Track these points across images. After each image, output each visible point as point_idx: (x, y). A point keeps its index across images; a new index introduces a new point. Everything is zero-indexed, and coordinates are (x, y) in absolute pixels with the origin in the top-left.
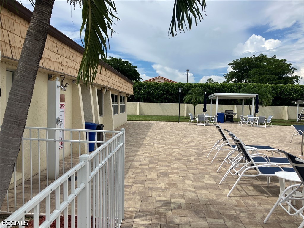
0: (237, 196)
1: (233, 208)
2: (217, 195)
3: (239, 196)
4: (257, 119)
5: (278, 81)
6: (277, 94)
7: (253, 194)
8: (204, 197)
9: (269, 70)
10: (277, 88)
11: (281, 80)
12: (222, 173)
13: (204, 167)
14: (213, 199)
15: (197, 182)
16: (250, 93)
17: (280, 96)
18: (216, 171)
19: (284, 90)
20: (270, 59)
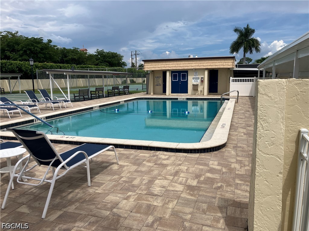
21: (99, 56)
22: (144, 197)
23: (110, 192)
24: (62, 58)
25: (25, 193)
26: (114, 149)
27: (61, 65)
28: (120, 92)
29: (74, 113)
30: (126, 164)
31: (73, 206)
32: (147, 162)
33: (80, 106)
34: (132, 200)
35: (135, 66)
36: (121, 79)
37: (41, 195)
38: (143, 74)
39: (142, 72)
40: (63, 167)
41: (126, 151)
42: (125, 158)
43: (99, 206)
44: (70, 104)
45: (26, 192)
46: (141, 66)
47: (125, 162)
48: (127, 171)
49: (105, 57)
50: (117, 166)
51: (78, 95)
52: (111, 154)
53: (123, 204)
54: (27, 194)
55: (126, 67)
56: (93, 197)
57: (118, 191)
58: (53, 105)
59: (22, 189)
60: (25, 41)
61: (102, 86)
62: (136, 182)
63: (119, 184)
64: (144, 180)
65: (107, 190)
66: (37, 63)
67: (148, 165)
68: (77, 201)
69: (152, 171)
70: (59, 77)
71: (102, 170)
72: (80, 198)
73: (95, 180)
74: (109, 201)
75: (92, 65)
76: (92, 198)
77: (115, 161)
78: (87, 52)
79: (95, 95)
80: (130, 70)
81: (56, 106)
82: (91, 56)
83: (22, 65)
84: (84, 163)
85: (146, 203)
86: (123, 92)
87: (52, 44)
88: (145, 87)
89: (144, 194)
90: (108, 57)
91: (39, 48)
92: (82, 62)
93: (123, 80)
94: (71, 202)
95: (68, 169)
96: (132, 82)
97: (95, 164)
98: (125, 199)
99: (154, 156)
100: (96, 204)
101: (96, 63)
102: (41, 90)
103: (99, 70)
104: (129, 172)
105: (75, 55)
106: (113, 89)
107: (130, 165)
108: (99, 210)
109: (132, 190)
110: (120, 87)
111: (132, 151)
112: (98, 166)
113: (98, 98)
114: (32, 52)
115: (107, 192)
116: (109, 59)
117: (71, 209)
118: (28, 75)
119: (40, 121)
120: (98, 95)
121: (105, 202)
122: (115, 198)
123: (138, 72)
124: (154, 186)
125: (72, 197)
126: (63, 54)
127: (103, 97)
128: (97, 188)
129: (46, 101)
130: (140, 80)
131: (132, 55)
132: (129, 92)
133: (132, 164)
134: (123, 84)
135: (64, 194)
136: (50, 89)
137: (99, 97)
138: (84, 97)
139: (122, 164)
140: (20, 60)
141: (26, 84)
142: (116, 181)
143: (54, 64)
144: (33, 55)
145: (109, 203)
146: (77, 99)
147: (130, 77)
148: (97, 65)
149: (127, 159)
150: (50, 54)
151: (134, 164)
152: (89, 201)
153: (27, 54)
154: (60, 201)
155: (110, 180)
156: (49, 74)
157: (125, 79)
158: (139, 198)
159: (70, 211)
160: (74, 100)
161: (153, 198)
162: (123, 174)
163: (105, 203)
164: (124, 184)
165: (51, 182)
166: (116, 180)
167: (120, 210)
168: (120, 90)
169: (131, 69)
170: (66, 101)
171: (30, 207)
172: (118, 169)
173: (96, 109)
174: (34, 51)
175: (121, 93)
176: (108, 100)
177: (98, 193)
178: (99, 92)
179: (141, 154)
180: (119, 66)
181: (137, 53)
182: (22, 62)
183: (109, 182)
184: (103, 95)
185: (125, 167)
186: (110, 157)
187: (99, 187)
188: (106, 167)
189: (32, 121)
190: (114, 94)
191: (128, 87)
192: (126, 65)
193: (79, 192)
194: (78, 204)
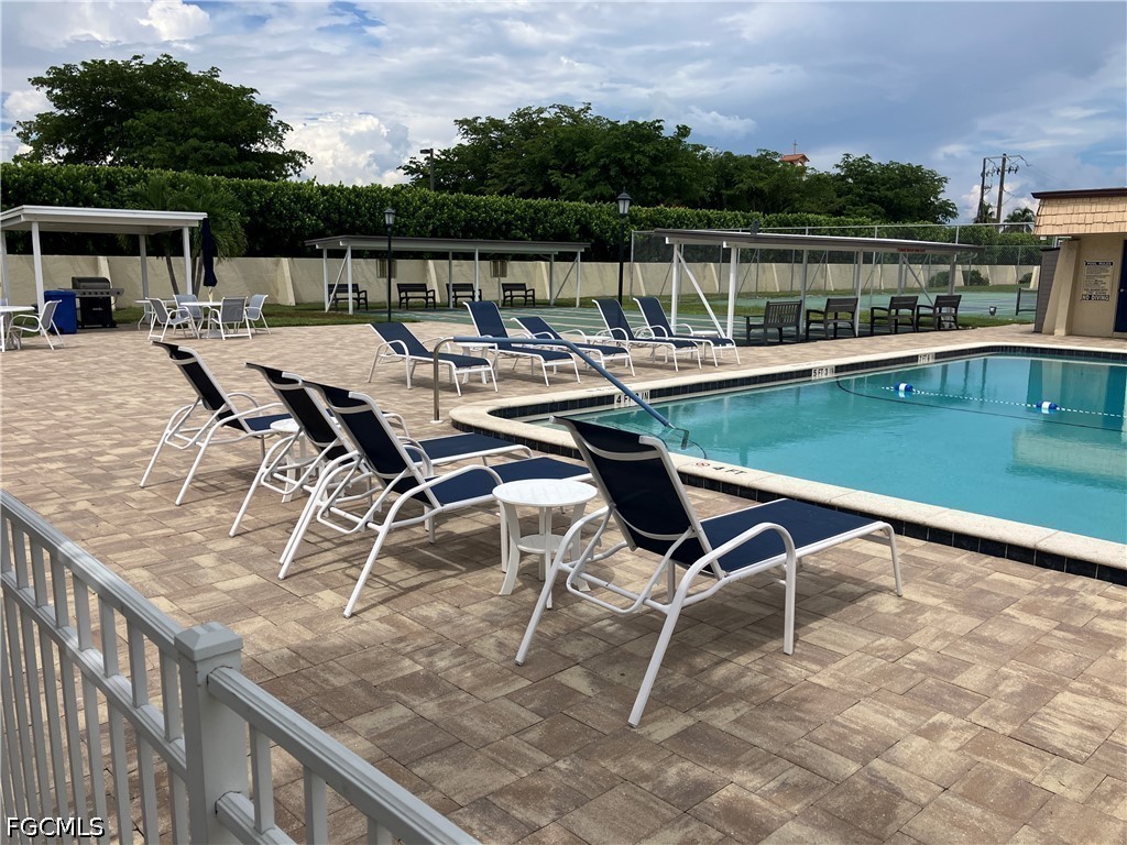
0: (374, 606)
1: (395, 650)
2: (307, 623)
3: (381, 603)
4: (218, 308)
5: (239, 168)
6: (250, 213)
7: (414, 582)
8: (266, 646)
9: (202, 122)
10: (249, 194)
11: (250, 164)
12: (251, 536)
13: (162, 528)
14: (306, 641)
15: (187, 596)
16: (164, 210)
17: (260, 220)
18: (224, 534)
19: (271, 199)
20: (199, 80)
21: (850, 180)
22: (1003, 746)
23: (864, 693)
24: (717, 188)
25: (583, 630)
26: (889, 535)
27: (712, 213)
28: (922, 319)
29: (743, 385)
30: (931, 601)
31: (729, 709)
32: (1022, 610)
33: (764, 362)
34: (948, 743)
35: (994, 217)
36: (926, 266)
37: (626, 647)
38: (1027, 251)
39: (1022, 243)
40: (708, 568)
41: (934, 549)
42: (930, 579)
43: (820, 734)
44: (730, 352)
45: (586, 625)
46: (1022, 217)
47: (926, 592)
48: (933, 630)
49: (872, 184)
50: (894, 600)
51: (761, 321)
52: (873, 554)
53: (913, 749)
54: (588, 634)
55: (953, 223)
56: (800, 695)
57: (893, 697)
58: (675, 352)
59: (575, 612)
60: (608, 135)
61: (853, 292)
62: (971, 679)
63: (902, 670)
64: (1006, 678)
65: (851, 683)
66: (636, 208)
67: (1027, 622)
68: (741, 695)
69: (1046, 650)
70: (699, 255)
71: (837, 608)
72: (754, 690)
73: (808, 638)
74: (857, 724)
75: (819, 214)
76: (796, 699)
77: (889, 581)
78: (806, 164)
79: (821, 327)
80: (969, 234)
81: (685, 357)
82: (820, 181)
83: (590, 214)
84: (778, 567)
85: (1010, 773)
86: (931, 319)
87: (688, 140)
88: (1030, 302)
89: (1004, 734)
90: (883, 185)
91: (648, 157)
92: (784, 202)
93: (934, 273)
94: (722, 696)
95: (724, 580)
96: (972, 282)
97: (812, 580)
98: (920, 733)
99: (1056, 592)
100: (810, 722)
101: (835, 207)
102: (642, 300)
103: (843, 232)
104: (944, 635)
105: (762, 179)
106: (892, 306)
107: (949, 609)
108: (820, 748)
109: (953, 707)
110: (922, 300)
111: (961, 557)
112: (824, 588)
113: (832, 339)
114: (624, 170)
115: (850, 688)
116: (888, 189)
117: (722, 718)
118: (607, 248)
119: (633, 403)
120: (831, 326)
121: (844, 727)
122: (880, 719)
123: (1005, 242)
124: (1049, 715)
125: (727, 679)
126: (722, 177)
127: (850, 333)
128: (814, 667)
129: (654, 337)
130: (1009, 274)
131: (983, 175)
132: (955, 322)
133: (956, 606)
134: (934, 289)
135: (700, 662)
136: (671, 296)
137: (835, 334)
138: (780, 330)
139: (914, 596)
140: (587, 200)
141: (598, 278)
142: (890, 656)
143: (689, 211)
144: (626, 181)
145: (858, 733)
146: (757, 335)
147: (968, 263)
148: (838, 213)
149: (938, 584)
150: (680, 176)
151: (967, 607)
152: (784, 705)
153: (608, 178)
154: (687, 681)
155: (865, 650)
156: (671, 246)
157: (946, 268)
158: (982, 743)
159: (715, 723)
160: (747, 340)
161: (1042, 760)
162: (916, 635)
163: (841, 730)
164: (920, 676)
165: (666, 612)
166: (888, 652)
167: (899, 770)
168: (922, 311)
169: (973, 229)
170: (718, 341)
171: (595, 679)
172: (897, 615)
173: (824, 377)
174: (631, 166)
175: (922, 324)
176: (870, 347)
177: (820, 686)
178: (836, 315)
179: (997, 576)
180: (923, 218)
181: (1007, 163)
182: (594, 205)
183: (860, 655)
184: (853, 328)
185: (928, 614)
186: (869, 564)
187: (823, 664)
188: (853, 599)
189: (609, 399)
190: (896, 324)
191: (954, 302)
192: (954, 215)
193: (750, 666)
194: (746, 709)
